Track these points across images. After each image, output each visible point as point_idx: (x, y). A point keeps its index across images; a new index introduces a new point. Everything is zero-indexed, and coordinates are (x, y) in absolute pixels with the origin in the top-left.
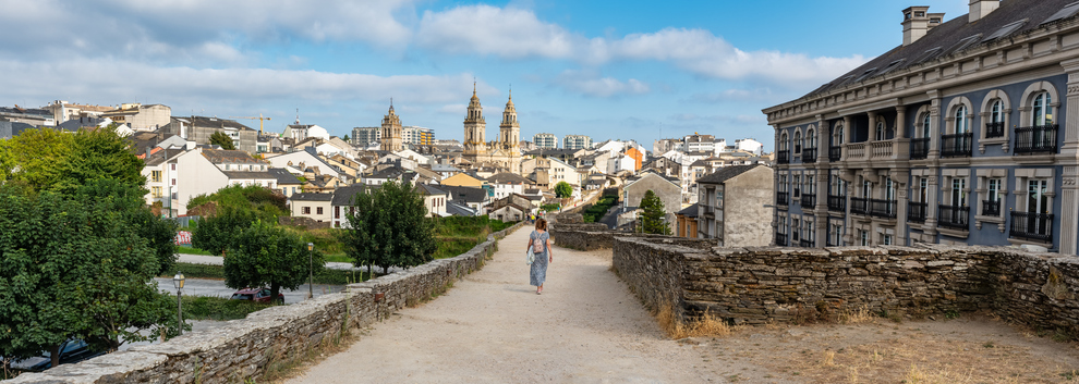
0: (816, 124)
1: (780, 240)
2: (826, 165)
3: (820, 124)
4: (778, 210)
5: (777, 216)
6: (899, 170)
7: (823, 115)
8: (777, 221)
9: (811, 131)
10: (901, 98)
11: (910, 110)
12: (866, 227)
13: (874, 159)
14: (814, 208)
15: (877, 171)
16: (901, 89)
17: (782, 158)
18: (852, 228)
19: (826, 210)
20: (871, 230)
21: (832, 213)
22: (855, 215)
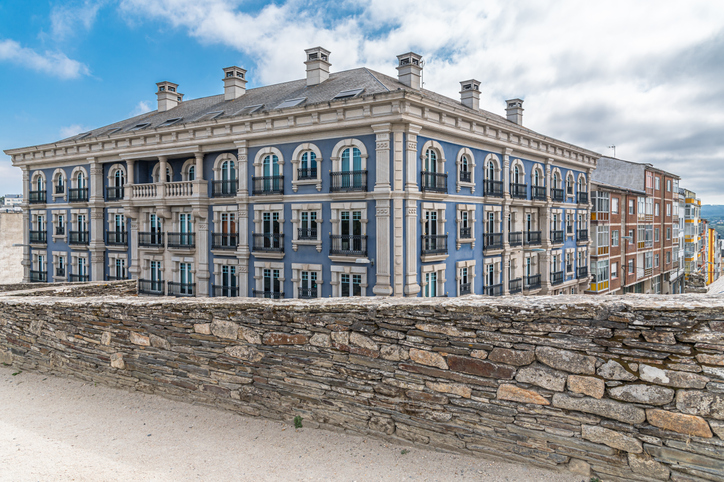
0: (87, 167)
1: (37, 277)
2: (101, 204)
3: (93, 167)
4: (30, 248)
5: (30, 254)
6: (201, 207)
7: (96, 158)
8: (30, 259)
9: (79, 173)
10: (201, 146)
11: (208, 157)
12: (159, 258)
13: (167, 197)
14: (88, 244)
15: (170, 208)
16: (203, 138)
17: (37, 198)
18: (139, 260)
19: (103, 245)
20: (163, 260)
21: (110, 247)
22: (142, 248)
